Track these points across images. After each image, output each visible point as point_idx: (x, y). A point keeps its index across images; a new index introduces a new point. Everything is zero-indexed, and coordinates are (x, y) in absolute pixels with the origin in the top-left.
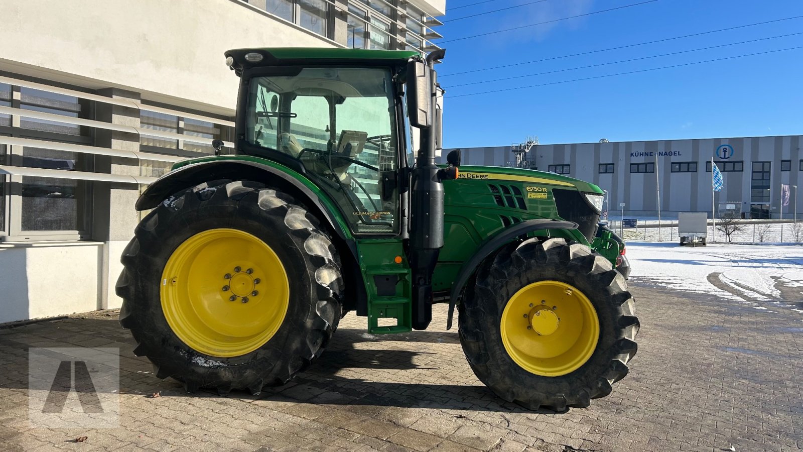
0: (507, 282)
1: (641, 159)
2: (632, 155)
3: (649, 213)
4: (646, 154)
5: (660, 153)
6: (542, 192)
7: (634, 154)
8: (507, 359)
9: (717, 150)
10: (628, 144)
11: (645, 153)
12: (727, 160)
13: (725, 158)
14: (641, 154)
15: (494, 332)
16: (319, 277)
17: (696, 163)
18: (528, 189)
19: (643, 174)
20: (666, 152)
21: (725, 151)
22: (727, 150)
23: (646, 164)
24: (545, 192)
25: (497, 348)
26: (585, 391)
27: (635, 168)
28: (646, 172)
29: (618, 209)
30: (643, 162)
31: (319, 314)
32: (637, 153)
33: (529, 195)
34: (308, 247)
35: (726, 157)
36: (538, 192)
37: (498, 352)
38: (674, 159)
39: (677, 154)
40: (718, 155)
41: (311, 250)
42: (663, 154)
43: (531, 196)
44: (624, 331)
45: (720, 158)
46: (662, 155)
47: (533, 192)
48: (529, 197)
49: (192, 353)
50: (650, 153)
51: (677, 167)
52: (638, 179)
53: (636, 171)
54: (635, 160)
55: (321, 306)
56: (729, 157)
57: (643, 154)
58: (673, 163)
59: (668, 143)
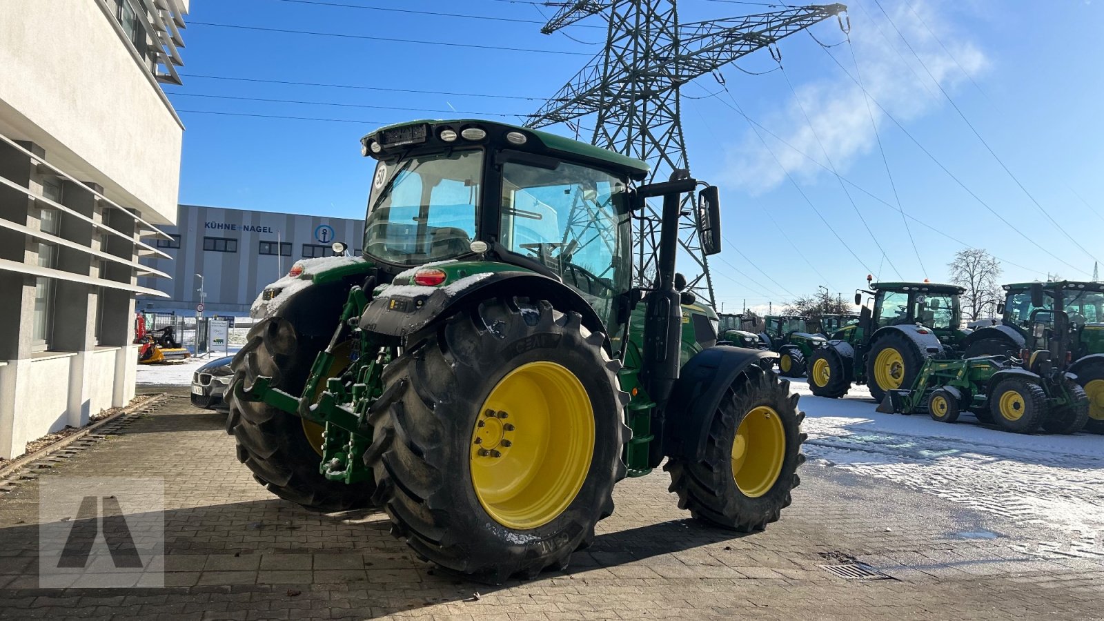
1: (220, 233)
2: (207, 225)
3: (228, 306)
4: (227, 227)
5: (245, 227)
7: (210, 225)
9: (317, 230)
10: (202, 211)
11: (225, 225)
12: (326, 244)
13: (324, 242)
14: (219, 226)
17: (291, 244)
19: (221, 252)
20: (253, 227)
21: (325, 233)
22: (327, 232)
23: (226, 240)
27: (212, 244)
28: (226, 251)
29: (184, 300)
30: (223, 237)
32: (214, 224)
35: (326, 240)
38: (264, 237)
39: (267, 230)
40: (317, 238)
42: (250, 228)
45: (320, 241)
46: (248, 230)
50: (232, 225)
51: (267, 247)
52: (215, 259)
53: (212, 248)
54: (211, 233)
56: (329, 241)
57: (222, 226)
58: (261, 242)
59: (256, 215)
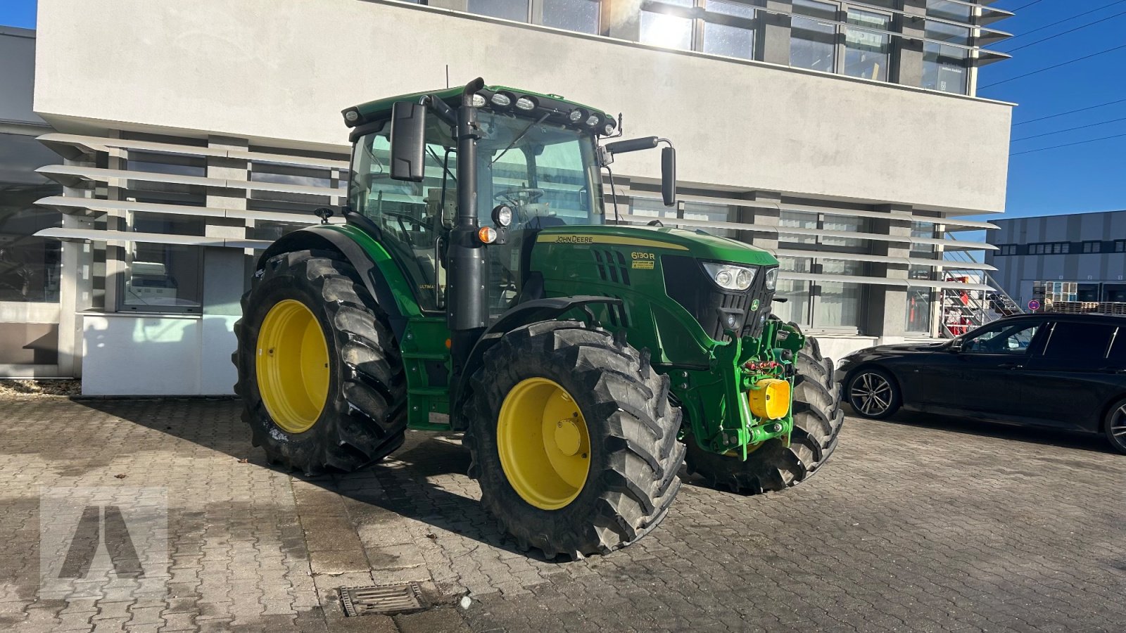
0: (497, 375)
6: (649, 259)
8: (501, 478)
15: (488, 439)
16: (346, 356)
18: (632, 255)
24: (652, 260)
25: (490, 460)
26: (570, 537)
31: (345, 397)
33: (633, 264)
34: (338, 321)
36: (644, 259)
37: (491, 466)
41: (341, 325)
43: (636, 265)
44: (612, 459)
47: (639, 259)
48: (633, 267)
49: (272, 424)
55: (347, 388)
